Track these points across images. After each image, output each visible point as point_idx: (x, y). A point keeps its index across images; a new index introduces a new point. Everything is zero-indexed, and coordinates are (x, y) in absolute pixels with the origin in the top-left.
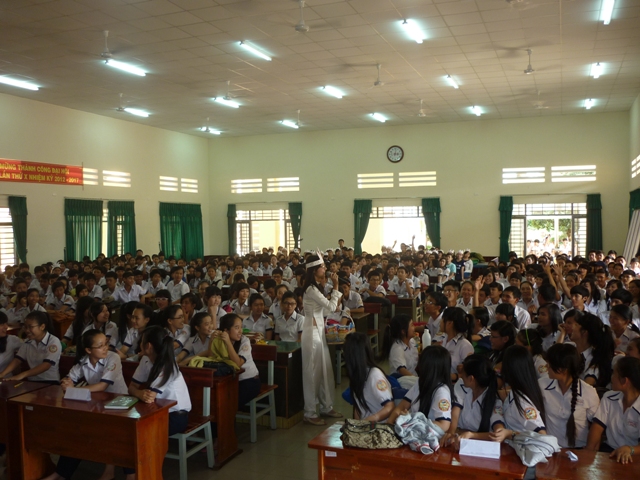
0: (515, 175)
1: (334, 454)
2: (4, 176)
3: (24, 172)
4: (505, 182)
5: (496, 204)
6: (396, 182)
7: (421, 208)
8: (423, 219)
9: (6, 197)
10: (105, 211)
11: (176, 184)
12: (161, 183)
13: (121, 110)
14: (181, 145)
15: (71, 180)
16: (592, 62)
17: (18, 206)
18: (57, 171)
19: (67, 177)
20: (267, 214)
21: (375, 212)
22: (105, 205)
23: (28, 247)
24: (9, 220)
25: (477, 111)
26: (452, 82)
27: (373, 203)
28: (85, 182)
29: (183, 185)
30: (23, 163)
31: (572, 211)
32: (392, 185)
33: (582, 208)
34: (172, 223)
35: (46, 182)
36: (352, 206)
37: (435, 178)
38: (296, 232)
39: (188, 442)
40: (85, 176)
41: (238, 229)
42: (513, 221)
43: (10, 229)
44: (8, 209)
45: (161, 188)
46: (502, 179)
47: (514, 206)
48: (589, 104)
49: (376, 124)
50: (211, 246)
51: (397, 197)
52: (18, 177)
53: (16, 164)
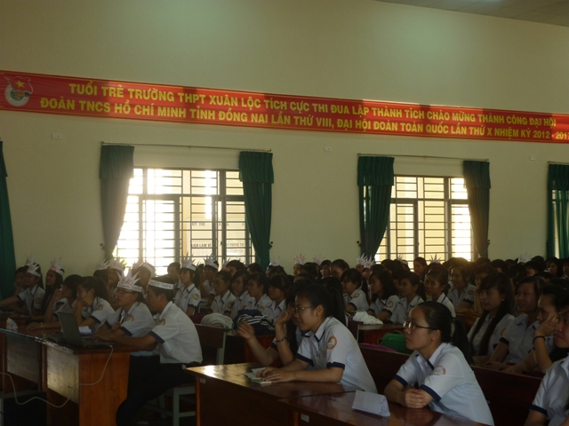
2: (458, 132)
3: (487, 125)
9: (459, 162)
15: (559, 136)
17: (477, 175)
18: (537, 122)
19: (552, 131)
30: (486, 112)
35: (519, 139)
44: (463, 180)
52: (479, 132)
53: (475, 113)
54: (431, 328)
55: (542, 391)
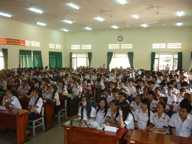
0: (159, 46)
1: (69, 129)
2: (1, 43)
3: (7, 42)
4: (153, 48)
5: (150, 54)
6: (120, 47)
7: (127, 55)
8: (128, 58)
9: (1, 49)
10: (32, 54)
11: (54, 46)
12: (50, 46)
13: (35, 23)
14: (56, 34)
15: (22, 44)
16: (178, 11)
17: (5, 51)
18: (17, 41)
19: (20, 43)
20: (82, 55)
21: (114, 56)
22: (32, 52)
23: (8, 64)
24: (2, 55)
25: (145, 26)
26: (136, 17)
27: (113, 53)
28: (26, 45)
29: (56, 46)
30: (7, 39)
31: (173, 57)
32: (119, 48)
33: (176, 56)
34: (53, 58)
35: (14, 44)
36: (107, 54)
37: (132, 46)
38: (90, 61)
39: (35, 123)
40: (26, 43)
41: (73, 60)
42: (155, 60)
43: (3, 58)
44: (2, 53)
45: (50, 47)
46: (152, 47)
47: (156, 55)
48: (179, 24)
49: (114, 29)
50: (65, 65)
51: (120, 51)
52: (5, 43)
53: (5, 39)
54: (11, 94)
55: (30, 102)
